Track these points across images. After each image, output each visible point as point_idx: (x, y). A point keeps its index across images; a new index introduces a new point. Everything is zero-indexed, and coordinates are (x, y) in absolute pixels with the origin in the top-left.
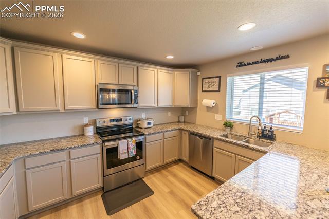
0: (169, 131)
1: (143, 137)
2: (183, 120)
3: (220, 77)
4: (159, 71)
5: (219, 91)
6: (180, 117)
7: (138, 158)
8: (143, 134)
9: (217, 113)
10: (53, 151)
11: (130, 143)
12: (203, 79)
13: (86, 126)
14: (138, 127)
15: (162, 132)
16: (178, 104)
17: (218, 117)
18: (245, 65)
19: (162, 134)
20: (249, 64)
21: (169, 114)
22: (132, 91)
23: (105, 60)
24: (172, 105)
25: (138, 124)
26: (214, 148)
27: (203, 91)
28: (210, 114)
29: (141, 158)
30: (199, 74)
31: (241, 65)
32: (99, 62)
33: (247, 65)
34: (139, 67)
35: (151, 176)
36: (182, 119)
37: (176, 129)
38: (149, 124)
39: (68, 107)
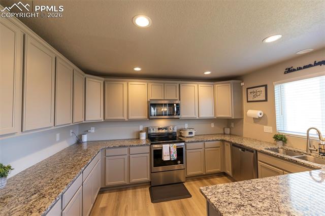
0: (210, 141)
1: (183, 144)
2: (229, 133)
3: (266, 86)
4: (199, 85)
5: (266, 100)
6: (225, 129)
7: (179, 162)
8: (184, 142)
9: (266, 124)
10: (120, 147)
11: (171, 148)
12: (247, 89)
13: (141, 132)
14: (181, 136)
15: (202, 141)
16: (220, 115)
17: (268, 129)
18: (294, 70)
19: (202, 143)
20: (300, 69)
21: (213, 125)
22: (175, 105)
23: (155, 83)
24: (213, 116)
25: (181, 133)
26: (259, 162)
27: (248, 102)
28: (257, 125)
29: (182, 163)
30: (242, 84)
31: (289, 70)
32: (150, 84)
33: (298, 70)
34: (181, 85)
35: (192, 182)
36: (228, 131)
37: (217, 140)
38: (191, 133)
39: (130, 117)
